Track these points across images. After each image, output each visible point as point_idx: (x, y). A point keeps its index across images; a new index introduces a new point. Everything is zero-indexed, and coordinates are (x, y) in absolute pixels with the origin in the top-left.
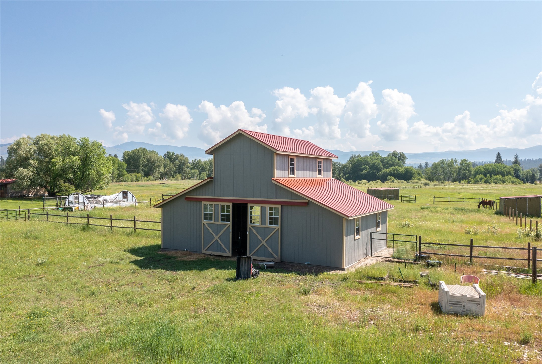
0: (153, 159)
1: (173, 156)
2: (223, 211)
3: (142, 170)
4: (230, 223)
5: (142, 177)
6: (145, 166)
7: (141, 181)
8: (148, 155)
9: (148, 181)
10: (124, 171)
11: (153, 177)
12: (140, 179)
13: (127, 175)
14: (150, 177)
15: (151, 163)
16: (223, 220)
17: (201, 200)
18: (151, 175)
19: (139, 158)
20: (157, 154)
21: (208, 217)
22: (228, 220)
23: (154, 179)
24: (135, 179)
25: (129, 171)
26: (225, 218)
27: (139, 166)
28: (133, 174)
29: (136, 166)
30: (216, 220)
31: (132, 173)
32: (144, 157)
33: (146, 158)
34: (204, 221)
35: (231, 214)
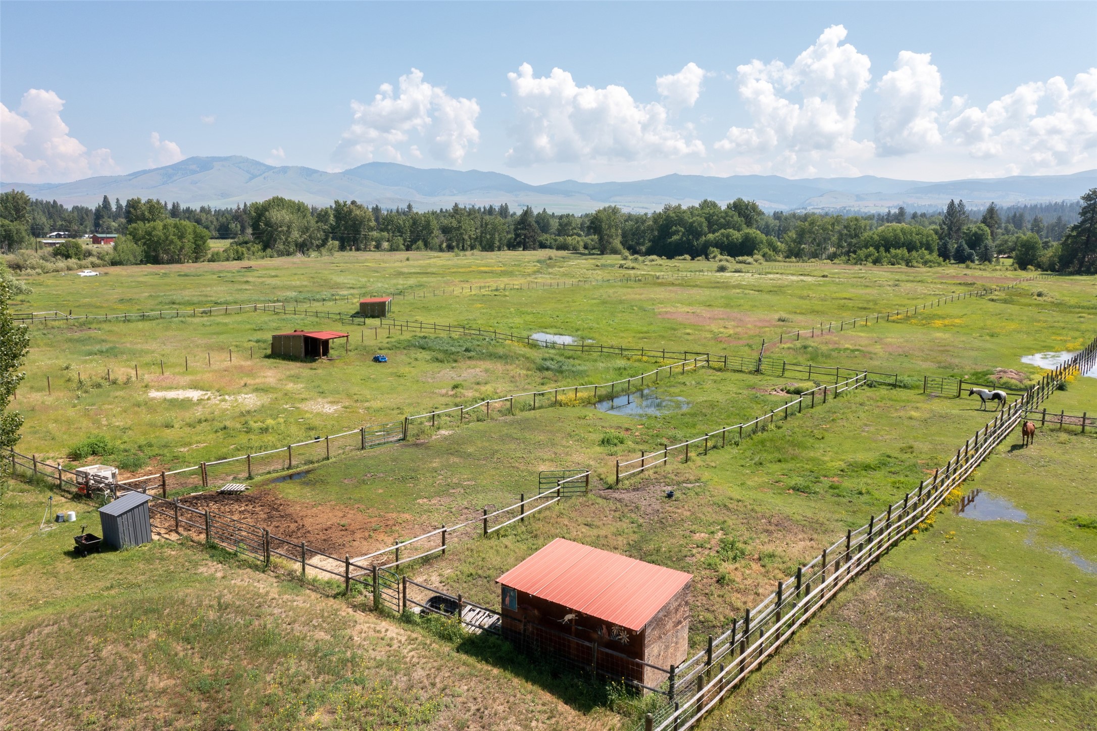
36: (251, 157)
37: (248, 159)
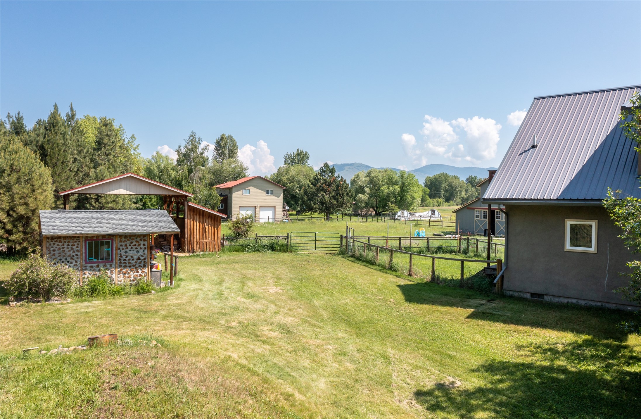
0: (454, 184)
1: (476, 180)
2: (484, 214)
3: (444, 196)
4: (487, 219)
5: (444, 202)
6: (446, 191)
7: (443, 206)
8: (450, 180)
9: (449, 206)
10: (427, 196)
11: (455, 202)
12: (441, 204)
13: (429, 200)
14: (451, 202)
15: (452, 188)
16: (484, 218)
17: (474, 209)
18: (452, 201)
19: (441, 183)
20: (459, 178)
21: (477, 217)
22: (486, 218)
23: (455, 204)
24: (436, 204)
25: (432, 196)
26: (485, 217)
27: (441, 191)
28: (435, 199)
29: (438, 191)
30: (481, 218)
31: (433, 198)
32: (445, 182)
33: (447, 183)
34: (476, 219)
35: (487, 215)
36: (364, 164)
37: (362, 164)
